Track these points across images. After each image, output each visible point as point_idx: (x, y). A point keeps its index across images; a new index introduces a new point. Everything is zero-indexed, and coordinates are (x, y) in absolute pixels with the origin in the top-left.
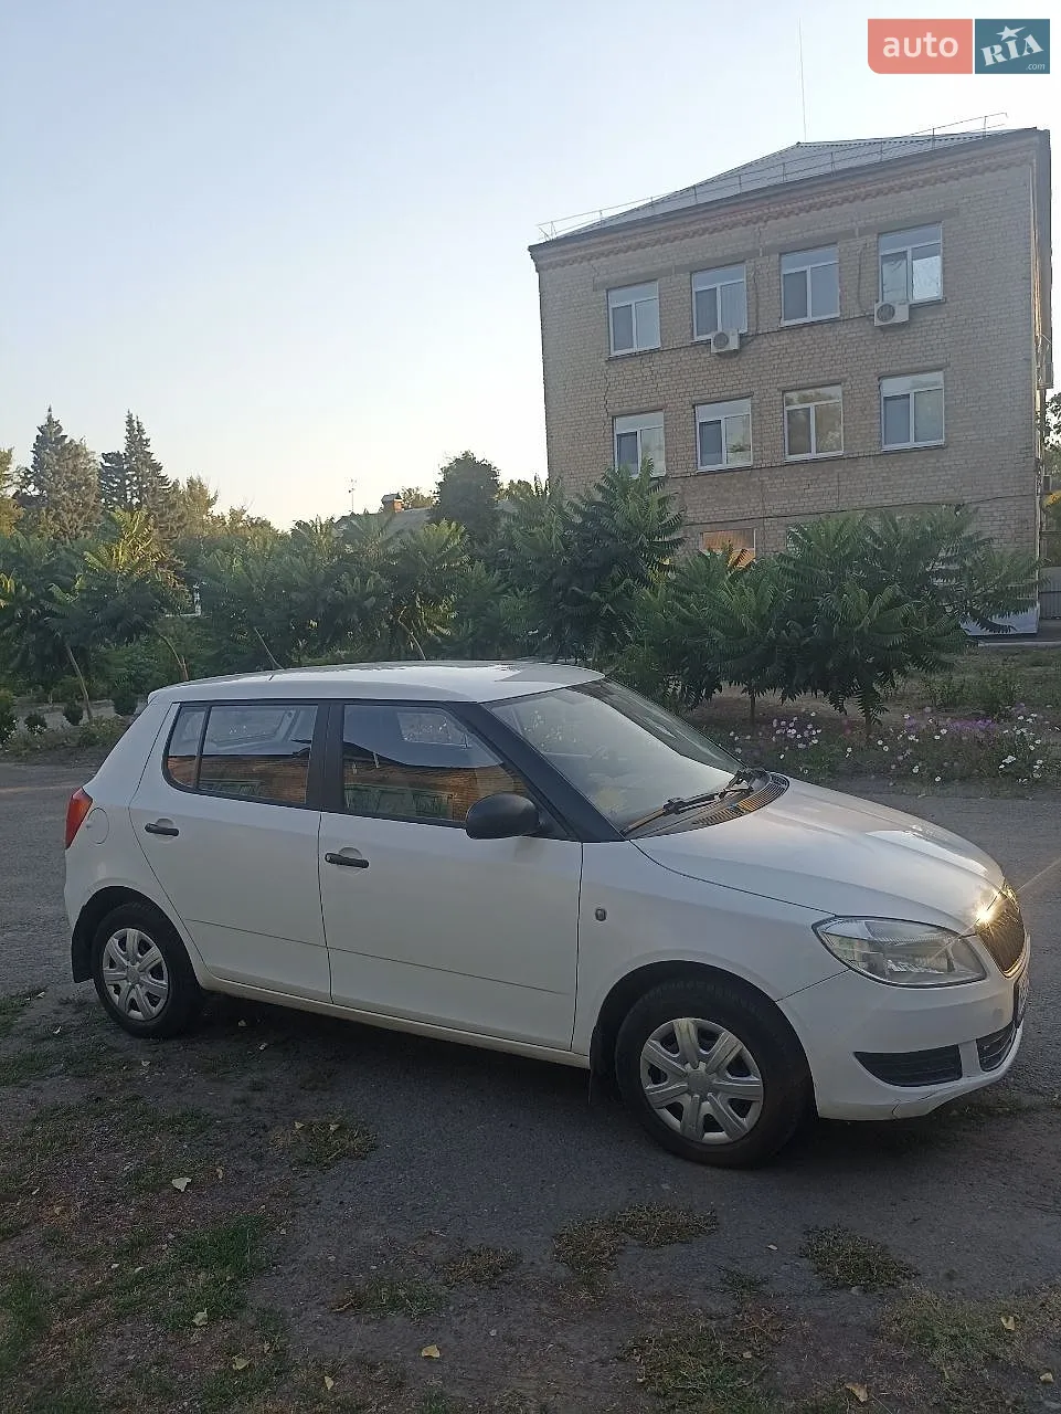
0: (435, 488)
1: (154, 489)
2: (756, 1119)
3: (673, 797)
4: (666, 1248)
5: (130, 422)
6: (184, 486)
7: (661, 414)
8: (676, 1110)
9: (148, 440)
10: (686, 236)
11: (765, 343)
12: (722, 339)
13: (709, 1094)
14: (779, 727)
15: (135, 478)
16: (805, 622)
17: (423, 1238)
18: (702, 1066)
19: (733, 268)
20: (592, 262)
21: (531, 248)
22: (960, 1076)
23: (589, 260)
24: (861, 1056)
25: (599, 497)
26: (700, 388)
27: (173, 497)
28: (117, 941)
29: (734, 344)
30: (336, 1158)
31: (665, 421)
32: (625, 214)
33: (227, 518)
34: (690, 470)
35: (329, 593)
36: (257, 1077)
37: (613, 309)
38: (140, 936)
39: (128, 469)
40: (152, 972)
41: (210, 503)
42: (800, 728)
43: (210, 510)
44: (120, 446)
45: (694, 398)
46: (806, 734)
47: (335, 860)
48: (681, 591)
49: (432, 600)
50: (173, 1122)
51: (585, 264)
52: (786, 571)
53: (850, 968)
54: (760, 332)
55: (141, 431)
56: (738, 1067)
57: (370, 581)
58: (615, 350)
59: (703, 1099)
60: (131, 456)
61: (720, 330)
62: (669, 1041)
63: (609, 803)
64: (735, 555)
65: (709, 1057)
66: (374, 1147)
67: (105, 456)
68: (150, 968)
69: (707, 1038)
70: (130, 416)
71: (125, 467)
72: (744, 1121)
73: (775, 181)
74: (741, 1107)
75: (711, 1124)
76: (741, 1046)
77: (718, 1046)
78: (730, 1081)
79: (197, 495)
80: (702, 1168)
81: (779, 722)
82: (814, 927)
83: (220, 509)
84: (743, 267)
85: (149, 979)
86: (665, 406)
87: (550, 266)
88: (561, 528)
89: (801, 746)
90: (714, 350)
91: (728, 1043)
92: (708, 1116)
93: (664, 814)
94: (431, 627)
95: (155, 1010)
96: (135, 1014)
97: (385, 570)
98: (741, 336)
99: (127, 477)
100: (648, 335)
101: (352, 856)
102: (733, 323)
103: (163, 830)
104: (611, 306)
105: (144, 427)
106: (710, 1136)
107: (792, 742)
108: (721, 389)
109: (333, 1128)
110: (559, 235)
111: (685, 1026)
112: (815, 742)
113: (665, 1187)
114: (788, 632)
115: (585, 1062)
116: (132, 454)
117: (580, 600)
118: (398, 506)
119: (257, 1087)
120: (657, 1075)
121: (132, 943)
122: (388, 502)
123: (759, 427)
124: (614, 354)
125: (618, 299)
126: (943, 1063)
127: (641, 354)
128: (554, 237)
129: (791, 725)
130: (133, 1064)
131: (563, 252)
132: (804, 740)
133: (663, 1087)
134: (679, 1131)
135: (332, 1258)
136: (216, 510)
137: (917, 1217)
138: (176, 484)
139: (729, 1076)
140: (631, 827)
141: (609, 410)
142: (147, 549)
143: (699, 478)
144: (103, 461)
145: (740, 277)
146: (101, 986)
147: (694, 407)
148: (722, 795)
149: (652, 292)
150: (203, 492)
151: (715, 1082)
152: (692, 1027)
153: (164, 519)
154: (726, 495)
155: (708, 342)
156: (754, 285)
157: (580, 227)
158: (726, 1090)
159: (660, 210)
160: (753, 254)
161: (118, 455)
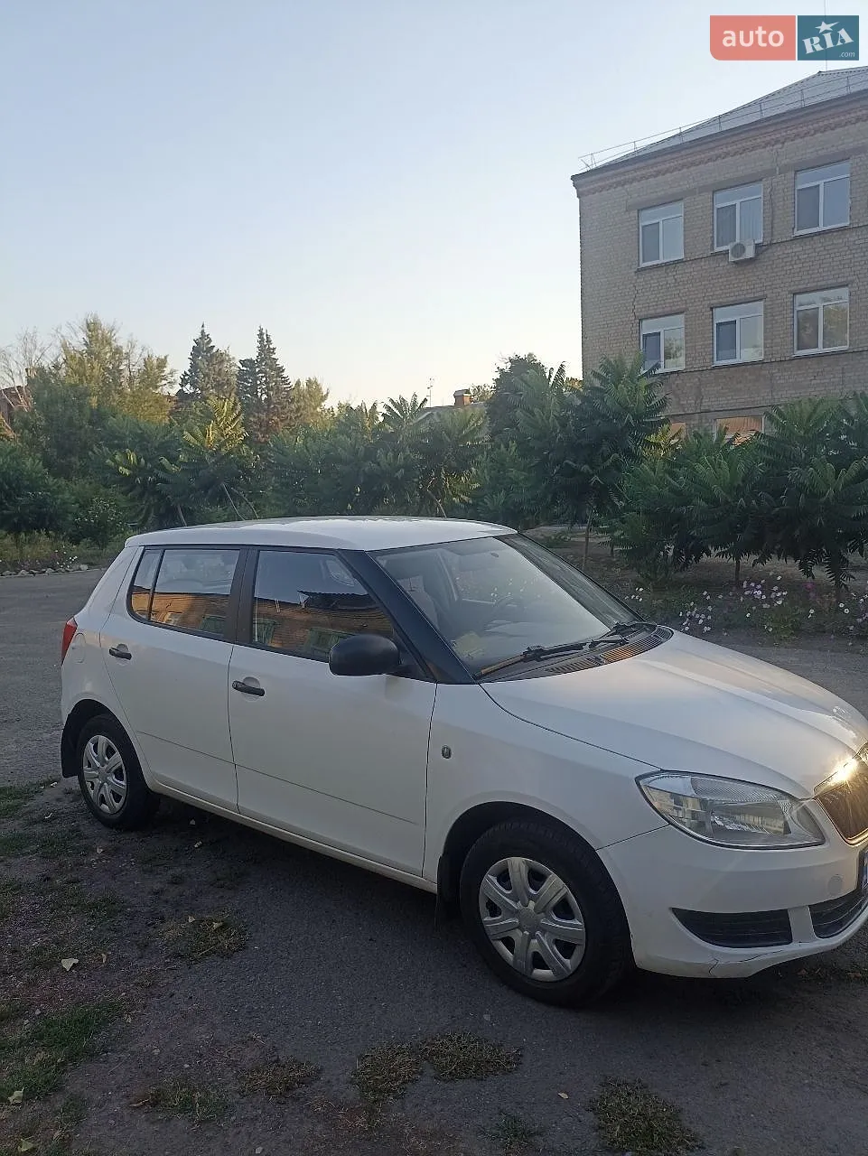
0: (492, 384)
1: (278, 387)
2: (579, 962)
3: (534, 644)
4: (460, 1083)
5: (261, 335)
6: (304, 385)
7: (681, 317)
8: (509, 943)
9: (274, 349)
10: (710, 160)
11: (778, 251)
12: (740, 249)
13: (538, 933)
14: (749, 588)
15: (264, 379)
16: (776, 494)
17: (243, 1042)
18: (532, 904)
19: (752, 186)
20: (626, 186)
21: (573, 178)
22: (789, 940)
23: (623, 185)
24: (676, 911)
25: (597, 383)
26: (717, 293)
27: (292, 394)
28: (92, 745)
29: (750, 253)
30: (207, 954)
31: (686, 321)
32: (662, 141)
33: (336, 410)
34: (706, 364)
35: (368, 466)
36: (178, 871)
37: (643, 227)
38: (108, 743)
39: (260, 372)
40: (115, 773)
41: (324, 398)
42: (767, 589)
43: (323, 404)
44: (253, 354)
45: (712, 302)
46: (773, 596)
47: (242, 687)
48: (672, 467)
49: (456, 472)
50: (94, 906)
51: (619, 188)
52: (761, 447)
53: (670, 823)
54: (775, 241)
55: (269, 341)
56: (563, 909)
57: (401, 456)
58: (644, 261)
59: (533, 936)
60: (261, 362)
61: (738, 241)
62: (504, 877)
63: (469, 648)
64: (729, 436)
65: (539, 896)
66: (243, 947)
67: (243, 363)
68: (114, 768)
69: (536, 878)
70: (261, 330)
71: (257, 370)
72: (568, 961)
73: (791, 107)
74: (567, 948)
75: (538, 961)
76: (566, 889)
77: (546, 886)
78: (556, 922)
79: (314, 392)
80: (529, 1003)
81: (749, 584)
82: (637, 779)
83: (331, 403)
84: (760, 186)
85: (112, 779)
86: (687, 309)
87: (589, 192)
88: (558, 409)
89: (765, 606)
90: (731, 259)
91: (555, 886)
92: (536, 954)
93: (522, 660)
94: (456, 496)
95: (117, 805)
96: (104, 807)
97: (415, 447)
98: (757, 246)
99: (257, 379)
100: (672, 249)
101: (253, 685)
102: (749, 234)
103: (121, 654)
104: (641, 224)
105: (271, 338)
106: (539, 972)
107: (757, 601)
108: (737, 294)
109: (216, 925)
110: (598, 165)
111: (518, 865)
112: (780, 603)
113: (486, 1017)
114: (759, 502)
115: (434, 888)
116: (262, 360)
117: (574, 472)
118: (467, 400)
119: (176, 881)
120: (494, 910)
121: (102, 749)
122: (459, 396)
123: (770, 326)
124: (643, 265)
125: (647, 219)
126: (772, 927)
127: (667, 264)
128: (594, 167)
129: (759, 587)
130: (89, 850)
131: (601, 179)
132: (770, 601)
133: (499, 921)
134: (511, 964)
135: (156, 1052)
136: (327, 404)
137: (724, 1081)
138: (298, 383)
139: (555, 918)
140: (483, 671)
141: (637, 314)
142: (234, 429)
143: (714, 371)
144: (241, 366)
145: (757, 192)
146: (82, 782)
147: (712, 309)
148: (594, 644)
149: (678, 210)
150: (319, 389)
151: (542, 921)
152: (523, 868)
153: (286, 411)
154: (739, 386)
155: (727, 252)
156: (770, 202)
157: (618, 157)
158: (552, 931)
159: (687, 139)
160: (771, 173)
161: (251, 361)
